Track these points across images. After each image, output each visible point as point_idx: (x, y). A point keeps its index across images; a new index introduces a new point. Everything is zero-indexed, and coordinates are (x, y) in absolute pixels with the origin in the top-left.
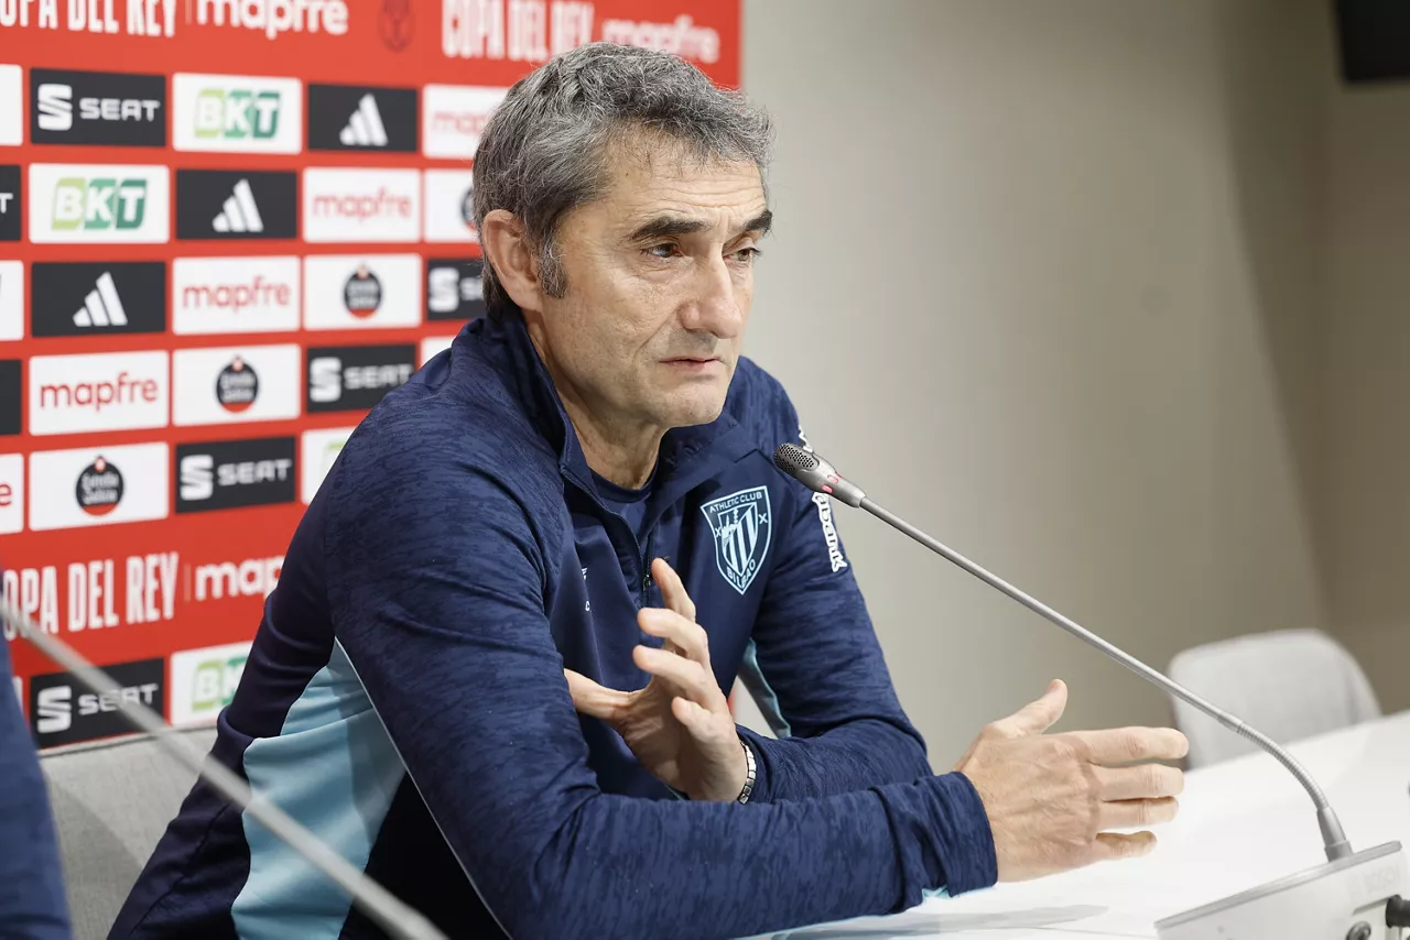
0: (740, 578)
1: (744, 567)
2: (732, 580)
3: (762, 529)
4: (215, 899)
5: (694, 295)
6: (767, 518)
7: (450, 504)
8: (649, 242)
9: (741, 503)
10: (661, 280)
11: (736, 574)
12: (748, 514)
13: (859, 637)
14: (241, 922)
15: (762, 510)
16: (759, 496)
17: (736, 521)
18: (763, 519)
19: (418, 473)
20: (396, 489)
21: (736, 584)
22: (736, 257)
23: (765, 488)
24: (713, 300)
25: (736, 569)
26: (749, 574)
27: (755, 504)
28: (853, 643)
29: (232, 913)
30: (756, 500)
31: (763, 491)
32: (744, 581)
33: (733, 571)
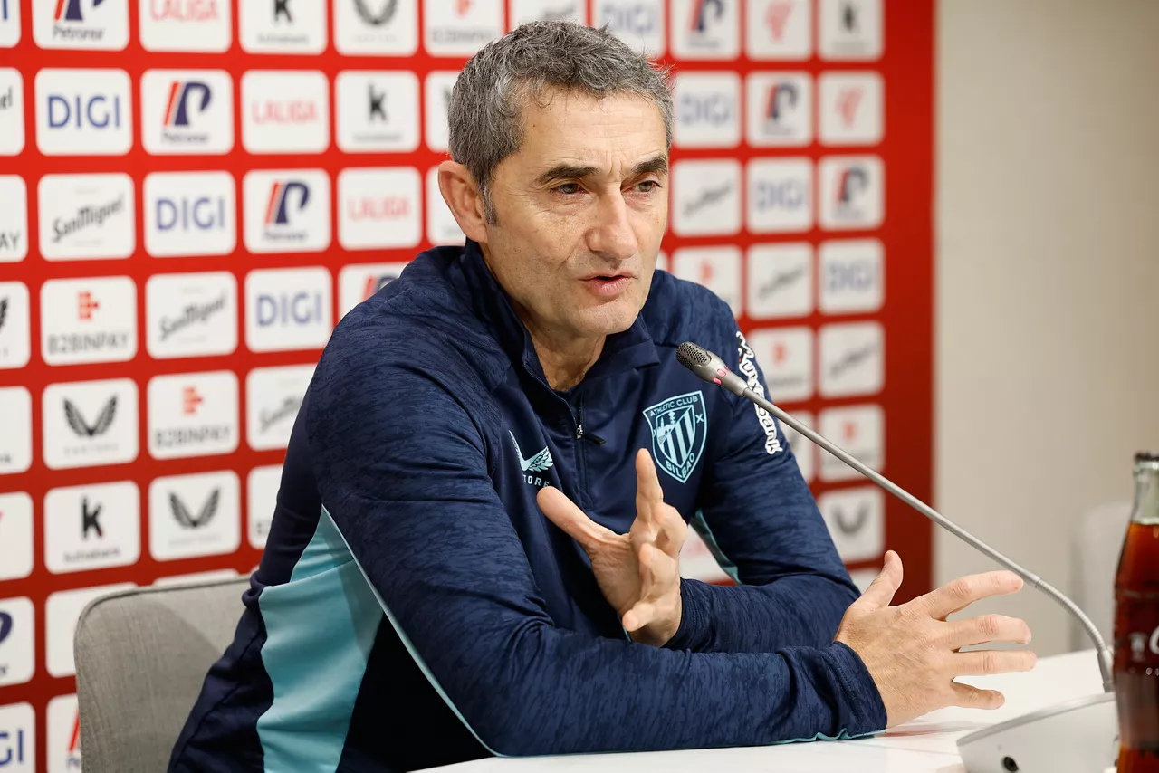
0: (680, 470)
1: (684, 460)
2: (672, 472)
3: (699, 427)
4: (243, 715)
5: (597, 224)
6: (703, 417)
7: (402, 391)
8: (556, 182)
9: (677, 406)
10: (569, 213)
11: (675, 466)
12: (686, 415)
13: (796, 512)
14: (264, 736)
15: (698, 411)
16: (695, 399)
17: (673, 422)
18: (699, 418)
19: (375, 368)
20: (358, 383)
21: (676, 474)
22: (637, 188)
23: (700, 392)
24: (611, 227)
25: (675, 462)
26: (689, 465)
27: (692, 406)
28: (789, 516)
29: (257, 728)
30: (693, 403)
31: (698, 395)
32: (684, 471)
33: (672, 464)
